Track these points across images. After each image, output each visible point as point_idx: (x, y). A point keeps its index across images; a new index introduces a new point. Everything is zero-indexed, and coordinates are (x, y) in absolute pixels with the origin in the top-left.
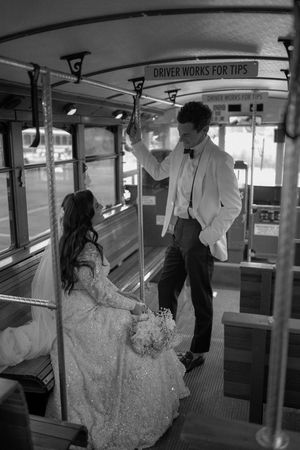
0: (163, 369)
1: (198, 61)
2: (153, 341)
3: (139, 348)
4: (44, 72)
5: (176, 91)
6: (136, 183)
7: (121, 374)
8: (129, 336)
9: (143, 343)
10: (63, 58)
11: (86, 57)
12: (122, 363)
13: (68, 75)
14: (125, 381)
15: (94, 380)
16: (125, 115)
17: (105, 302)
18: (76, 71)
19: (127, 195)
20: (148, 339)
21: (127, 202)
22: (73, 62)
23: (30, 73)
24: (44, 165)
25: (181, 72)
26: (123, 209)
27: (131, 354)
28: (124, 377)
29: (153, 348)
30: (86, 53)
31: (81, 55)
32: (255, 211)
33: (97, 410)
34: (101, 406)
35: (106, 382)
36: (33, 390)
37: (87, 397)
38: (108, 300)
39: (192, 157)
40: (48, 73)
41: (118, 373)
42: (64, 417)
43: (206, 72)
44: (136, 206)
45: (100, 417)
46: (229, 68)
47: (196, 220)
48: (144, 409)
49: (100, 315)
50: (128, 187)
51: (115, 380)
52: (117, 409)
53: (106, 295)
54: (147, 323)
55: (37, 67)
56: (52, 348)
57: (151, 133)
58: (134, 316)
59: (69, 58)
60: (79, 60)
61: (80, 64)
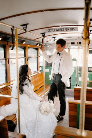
0: (50, 119)
1: (61, 27)
2: (47, 110)
3: (43, 112)
4: (16, 28)
5: (55, 37)
6: (43, 65)
7: (37, 120)
8: (40, 108)
9: (44, 110)
10: (21, 25)
11: (28, 25)
12: (38, 117)
13: (23, 30)
14: (38, 122)
15: (29, 122)
16: (40, 45)
17: (32, 97)
18: (25, 29)
19: (40, 69)
20: (45, 109)
21: (41, 71)
22: (24, 27)
23: (11, 28)
24: (15, 58)
25: (56, 30)
26: (39, 73)
27: (40, 114)
28: (38, 121)
29: (47, 112)
30: (28, 24)
31: (26, 25)
32: (79, 73)
33: (30, 132)
34: (31, 130)
35: (33, 123)
36: (10, 125)
37: (27, 127)
38: (33, 97)
39: (60, 55)
40: (17, 29)
41: (36, 120)
42: (19, 132)
43: (63, 30)
44: (43, 72)
45: (31, 134)
46: (70, 29)
47: (60, 74)
48: (44, 132)
49: (31, 102)
50: (41, 67)
51: (35, 122)
52: (36, 131)
53: (32, 95)
54: (45, 104)
55: (13, 27)
56: (17, 112)
57: (48, 51)
58: (41, 102)
59: (23, 25)
60: (26, 26)
61: (26, 27)
